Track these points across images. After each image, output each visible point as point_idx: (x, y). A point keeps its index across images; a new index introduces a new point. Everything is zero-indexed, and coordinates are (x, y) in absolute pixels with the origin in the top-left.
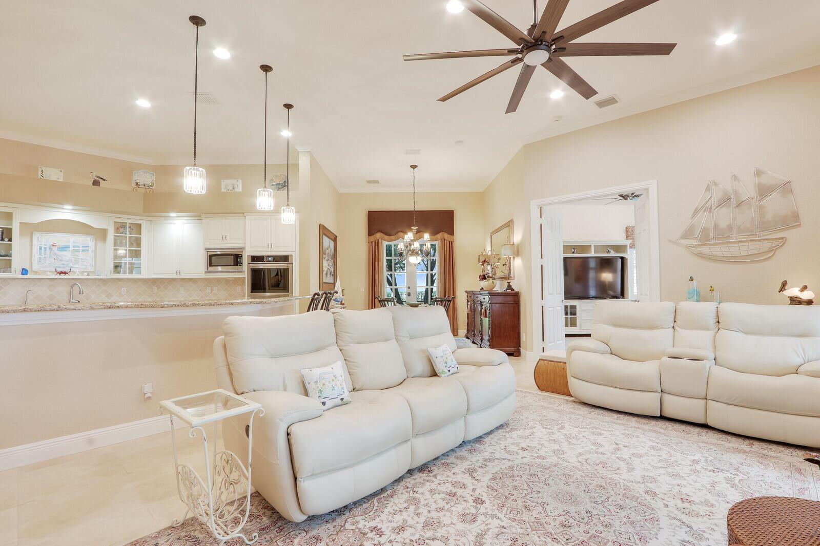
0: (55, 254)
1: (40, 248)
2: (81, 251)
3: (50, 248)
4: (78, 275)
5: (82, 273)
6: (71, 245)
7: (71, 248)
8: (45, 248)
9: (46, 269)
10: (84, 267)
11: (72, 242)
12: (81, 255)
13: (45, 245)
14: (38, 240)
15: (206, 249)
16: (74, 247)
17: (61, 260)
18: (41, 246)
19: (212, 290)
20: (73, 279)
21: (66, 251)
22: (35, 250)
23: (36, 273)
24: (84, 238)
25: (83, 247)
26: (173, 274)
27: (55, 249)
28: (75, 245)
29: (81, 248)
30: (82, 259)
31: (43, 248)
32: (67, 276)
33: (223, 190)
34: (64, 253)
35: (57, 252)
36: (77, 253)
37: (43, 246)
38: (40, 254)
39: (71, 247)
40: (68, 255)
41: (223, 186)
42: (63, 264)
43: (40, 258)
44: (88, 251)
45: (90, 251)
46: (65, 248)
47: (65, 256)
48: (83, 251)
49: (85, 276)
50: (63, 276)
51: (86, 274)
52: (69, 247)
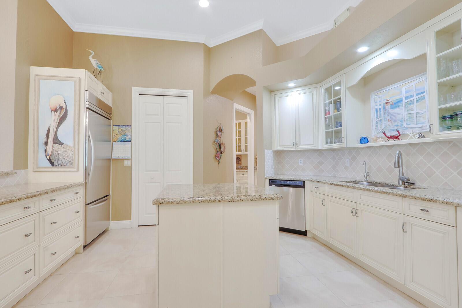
0: (389, 114)
2: (415, 102)
3: (384, 108)
4: (410, 139)
7: (404, 101)
10: (420, 126)
11: (404, 92)
12: (416, 108)
13: (380, 105)
14: (374, 101)
16: (407, 98)
17: (395, 121)
20: (410, 145)
21: (398, 106)
22: (373, 114)
23: (375, 139)
24: (417, 81)
25: (417, 95)
27: (388, 107)
28: (408, 95)
29: (415, 98)
31: (378, 110)
34: (397, 110)
35: (390, 111)
36: (411, 106)
37: (378, 108)
38: (377, 117)
39: (404, 98)
40: (400, 112)
42: (397, 126)
43: (377, 122)
44: (424, 98)
45: (426, 97)
46: (396, 104)
47: (398, 114)
48: (418, 100)
52: (402, 100)
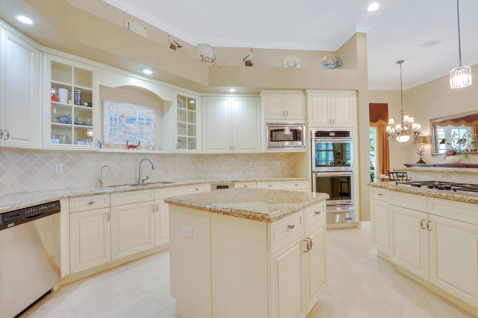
0: (124, 126)
1: (111, 119)
2: (145, 124)
3: (120, 119)
4: (144, 149)
5: (147, 147)
6: (137, 117)
7: (138, 121)
8: (115, 119)
9: (117, 143)
10: (148, 141)
11: (138, 114)
12: (146, 129)
13: (116, 115)
14: (109, 109)
15: (268, 124)
16: (139, 119)
17: (129, 133)
18: (112, 116)
19: (253, 165)
21: (133, 123)
22: (107, 121)
23: (108, 146)
24: (147, 111)
25: (147, 120)
26: (227, 149)
27: (123, 120)
28: (140, 117)
29: (145, 121)
30: (146, 133)
31: (113, 119)
32: (135, 151)
33: (285, 66)
34: (131, 125)
35: (126, 124)
36: (142, 127)
37: (114, 117)
38: (111, 125)
39: (137, 119)
40: (134, 127)
41: (285, 63)
43: (111, 130)
45: (152, 124)
46: (131, 120)
47: (132, 129)
48: (147, 124)
49: (150, 151)
50: (131, 150)
51: (151, 148)
52: (136, 119)
